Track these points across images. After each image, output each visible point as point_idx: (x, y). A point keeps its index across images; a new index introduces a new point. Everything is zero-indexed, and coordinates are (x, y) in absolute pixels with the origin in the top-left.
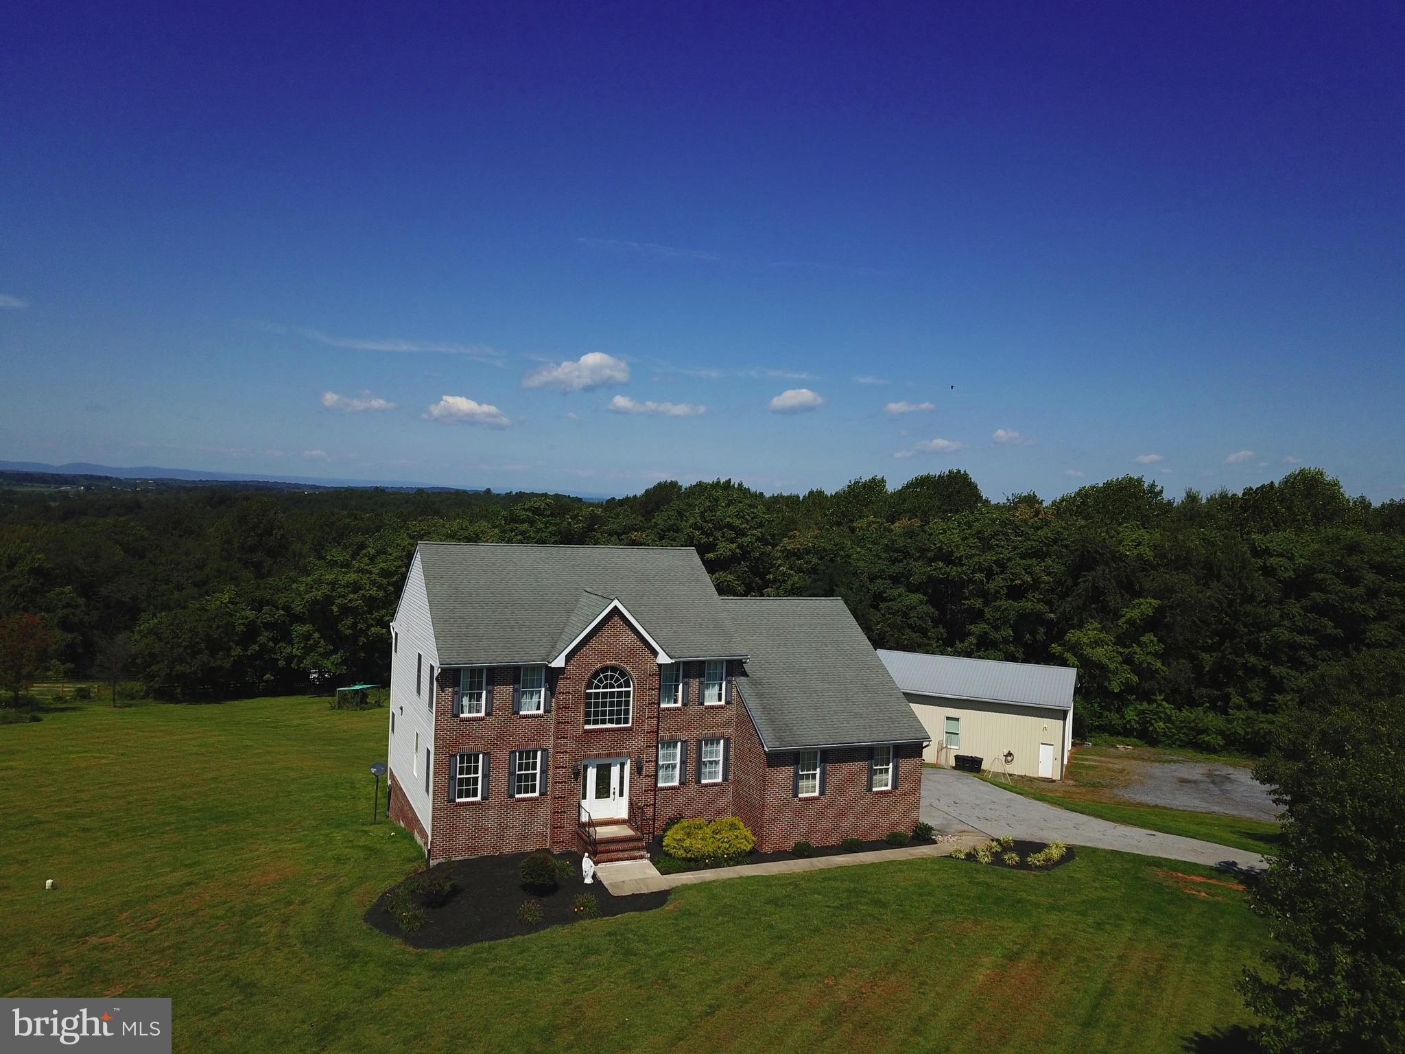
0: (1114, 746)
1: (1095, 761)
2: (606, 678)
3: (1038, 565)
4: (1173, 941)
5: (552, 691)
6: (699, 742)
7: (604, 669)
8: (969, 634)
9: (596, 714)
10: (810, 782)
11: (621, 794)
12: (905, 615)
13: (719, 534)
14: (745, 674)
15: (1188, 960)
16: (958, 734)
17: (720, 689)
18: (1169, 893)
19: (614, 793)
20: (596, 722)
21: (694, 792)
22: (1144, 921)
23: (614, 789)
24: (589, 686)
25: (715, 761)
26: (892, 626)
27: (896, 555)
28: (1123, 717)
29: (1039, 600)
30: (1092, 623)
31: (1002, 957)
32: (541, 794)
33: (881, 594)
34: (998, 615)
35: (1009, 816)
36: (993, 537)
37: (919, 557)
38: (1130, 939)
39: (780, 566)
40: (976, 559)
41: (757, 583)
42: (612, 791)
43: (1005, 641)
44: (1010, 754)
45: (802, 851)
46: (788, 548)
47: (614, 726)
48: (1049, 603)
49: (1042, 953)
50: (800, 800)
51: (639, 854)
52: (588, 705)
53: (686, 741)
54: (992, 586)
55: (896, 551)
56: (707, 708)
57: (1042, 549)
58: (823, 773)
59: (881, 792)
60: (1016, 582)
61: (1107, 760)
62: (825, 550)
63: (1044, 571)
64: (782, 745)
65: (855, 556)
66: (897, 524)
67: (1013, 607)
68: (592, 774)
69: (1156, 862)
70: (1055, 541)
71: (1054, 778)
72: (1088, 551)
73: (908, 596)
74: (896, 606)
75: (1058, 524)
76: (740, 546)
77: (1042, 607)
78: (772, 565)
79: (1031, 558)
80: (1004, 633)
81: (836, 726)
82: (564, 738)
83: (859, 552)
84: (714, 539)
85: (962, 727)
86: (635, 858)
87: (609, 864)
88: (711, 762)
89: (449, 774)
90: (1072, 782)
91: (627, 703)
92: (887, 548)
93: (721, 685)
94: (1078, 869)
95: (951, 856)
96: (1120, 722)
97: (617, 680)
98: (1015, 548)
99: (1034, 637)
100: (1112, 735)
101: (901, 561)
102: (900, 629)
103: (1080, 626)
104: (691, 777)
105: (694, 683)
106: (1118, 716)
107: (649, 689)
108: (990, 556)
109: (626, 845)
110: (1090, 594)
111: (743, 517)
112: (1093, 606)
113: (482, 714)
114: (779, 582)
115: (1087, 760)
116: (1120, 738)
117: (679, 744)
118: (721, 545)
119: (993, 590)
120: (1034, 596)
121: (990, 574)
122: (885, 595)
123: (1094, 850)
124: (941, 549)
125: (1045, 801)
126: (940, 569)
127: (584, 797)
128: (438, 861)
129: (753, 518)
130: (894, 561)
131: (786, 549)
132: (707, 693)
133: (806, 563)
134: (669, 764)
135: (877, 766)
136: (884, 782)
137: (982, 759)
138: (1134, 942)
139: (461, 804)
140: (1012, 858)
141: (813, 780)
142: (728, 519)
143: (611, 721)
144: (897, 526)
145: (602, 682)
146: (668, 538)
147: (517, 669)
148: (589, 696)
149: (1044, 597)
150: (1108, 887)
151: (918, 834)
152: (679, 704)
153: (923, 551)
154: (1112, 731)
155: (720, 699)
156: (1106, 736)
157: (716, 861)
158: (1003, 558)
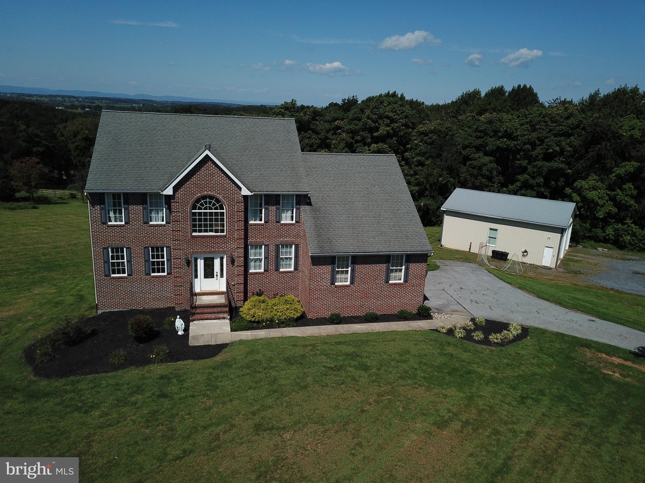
0: (596, 249)
1: (581, 257)
2: (206, 203)
3: (564, 140)
4: (579, 420)
5: (169, 209)
6: (277, 246)
7: (204, 197)
8: (518, 180)
9: (200, 226)
10: (343, 276)
11: (222, 276)
12: (480, 168)
13: (380, 121)
14: (310, 204)
15: (586, 441)
16: (496, 238)
17: (293, 213)
18: (589, 373)
19: (217, 275)
20: (200, 231)
21: (274, 276)
22: (561, 398)
23: (217, 273)
24: (194, 207)
25: (289, 258)
26: (471, 175)
27: (480, 134)
28: (604, 232)
29: (562, 162)
30: (593, 176)
31: (432, 424)
32: (168, 274)
33: (468, 156)
34: (535, 170)
35: (494, 300)
36: (538, 124)
37: (493, 136)
38: (543, 415)
39: (415, 140)
40: (527, 137)
41: (401, 149)
42: (215, 274)
43: (538, 185)
44: (526, 251)
45: (336, 320)
46: (421, 130)
47: (214, 234)
48: (568, 164)
49: (467, 423)
50: (336, 287)
51: (223, 316)
52: (194, 220)
53: (267, 245)
54: (534, 153)
55: (480, 132)
56: (282, 225)
57: (569, 131)
58: (353, 271)
59: (395, 284)
60: (549, 151)
61: (588, 257)
62: (440, 131)
63: (568, 144)
64: (321, 252)
65: (458, 135)
66: (483, 116)
67: (547, 165)
68: (201, 264)
69: (588, 344)
70: (578, 126)
71: (551, 267)
72: (597, 132)
73: (484, 158)
74: (475, 163)
75: (581, 117)
76: (393, 129)
77: (563, 166)
78: (411, 140)
79: (561, 137)
80: (537, 181)
81: (365, 240)
82: (178, 240)
83: (461, 133)
84: (378, 124)
85: (499, 235)
86: (219, 319)
87: (201, 322)
88: (286, 258)
89: (104, 259)
90: (562, 270)
91: (222, 220)
92: (476, 130)
93: (293, 210)
94: (525, 347)
95: (436, 330)
96: (602, 235)
97: (214, 205)
98: (550, 131)
99: (557, 184)
100: (596, 242)
101: (483, 138)
102: (476, 178)
103: (585, 178)
104: (272, 267)
105: (273, 208)
106: (601, 231)
107: (237, 212)
108: (534, 135)
109: (215, 310)
110: (595, 159)
111: (395, 112)
112: (597, 166)
113: (123, 223)
114: (413, 149)
115: (576, 256)
116: (601, 244)
117: (263, 247)
118: (382, 128)
119: (534, 156)
120: (559, 160)
121: (534, 146)
122: (470, 157)
123: (543, 332)
124: (506, 131)
125: (525, 290)
126: (504, 142)
127: (196, 277)
128: (103, 311)
129: (402, 113)
130: (478, 138)
131: (419, 131)
132: (284, 215)
133: (430, 138)
134: (257, 259)
135: (394, 267)
136: (398, 278)
137: (508, 254)
138: (546, 417)
139: (114, 278)
140: (479, 335)
141: (347, 274)
142: (387, 113)
143: (211, 231)
144: (482, 118)
145: (203, 206)
146: (354, 124)
147: (145, 195)
148: (194, 214)
149: (566, 159)
150: (543, 364)
151: (420, 313)
152: (263, 222)
153: (496, 132)
154: (597, 240)
155: (292, 220)
156: (592, 243)
157: (270, 324)
158: (542, 136)
